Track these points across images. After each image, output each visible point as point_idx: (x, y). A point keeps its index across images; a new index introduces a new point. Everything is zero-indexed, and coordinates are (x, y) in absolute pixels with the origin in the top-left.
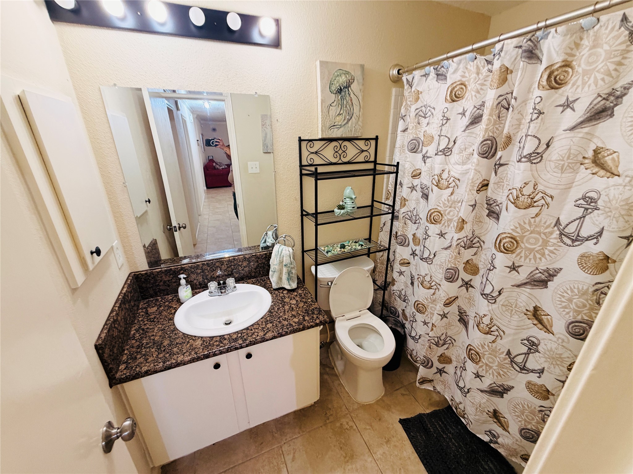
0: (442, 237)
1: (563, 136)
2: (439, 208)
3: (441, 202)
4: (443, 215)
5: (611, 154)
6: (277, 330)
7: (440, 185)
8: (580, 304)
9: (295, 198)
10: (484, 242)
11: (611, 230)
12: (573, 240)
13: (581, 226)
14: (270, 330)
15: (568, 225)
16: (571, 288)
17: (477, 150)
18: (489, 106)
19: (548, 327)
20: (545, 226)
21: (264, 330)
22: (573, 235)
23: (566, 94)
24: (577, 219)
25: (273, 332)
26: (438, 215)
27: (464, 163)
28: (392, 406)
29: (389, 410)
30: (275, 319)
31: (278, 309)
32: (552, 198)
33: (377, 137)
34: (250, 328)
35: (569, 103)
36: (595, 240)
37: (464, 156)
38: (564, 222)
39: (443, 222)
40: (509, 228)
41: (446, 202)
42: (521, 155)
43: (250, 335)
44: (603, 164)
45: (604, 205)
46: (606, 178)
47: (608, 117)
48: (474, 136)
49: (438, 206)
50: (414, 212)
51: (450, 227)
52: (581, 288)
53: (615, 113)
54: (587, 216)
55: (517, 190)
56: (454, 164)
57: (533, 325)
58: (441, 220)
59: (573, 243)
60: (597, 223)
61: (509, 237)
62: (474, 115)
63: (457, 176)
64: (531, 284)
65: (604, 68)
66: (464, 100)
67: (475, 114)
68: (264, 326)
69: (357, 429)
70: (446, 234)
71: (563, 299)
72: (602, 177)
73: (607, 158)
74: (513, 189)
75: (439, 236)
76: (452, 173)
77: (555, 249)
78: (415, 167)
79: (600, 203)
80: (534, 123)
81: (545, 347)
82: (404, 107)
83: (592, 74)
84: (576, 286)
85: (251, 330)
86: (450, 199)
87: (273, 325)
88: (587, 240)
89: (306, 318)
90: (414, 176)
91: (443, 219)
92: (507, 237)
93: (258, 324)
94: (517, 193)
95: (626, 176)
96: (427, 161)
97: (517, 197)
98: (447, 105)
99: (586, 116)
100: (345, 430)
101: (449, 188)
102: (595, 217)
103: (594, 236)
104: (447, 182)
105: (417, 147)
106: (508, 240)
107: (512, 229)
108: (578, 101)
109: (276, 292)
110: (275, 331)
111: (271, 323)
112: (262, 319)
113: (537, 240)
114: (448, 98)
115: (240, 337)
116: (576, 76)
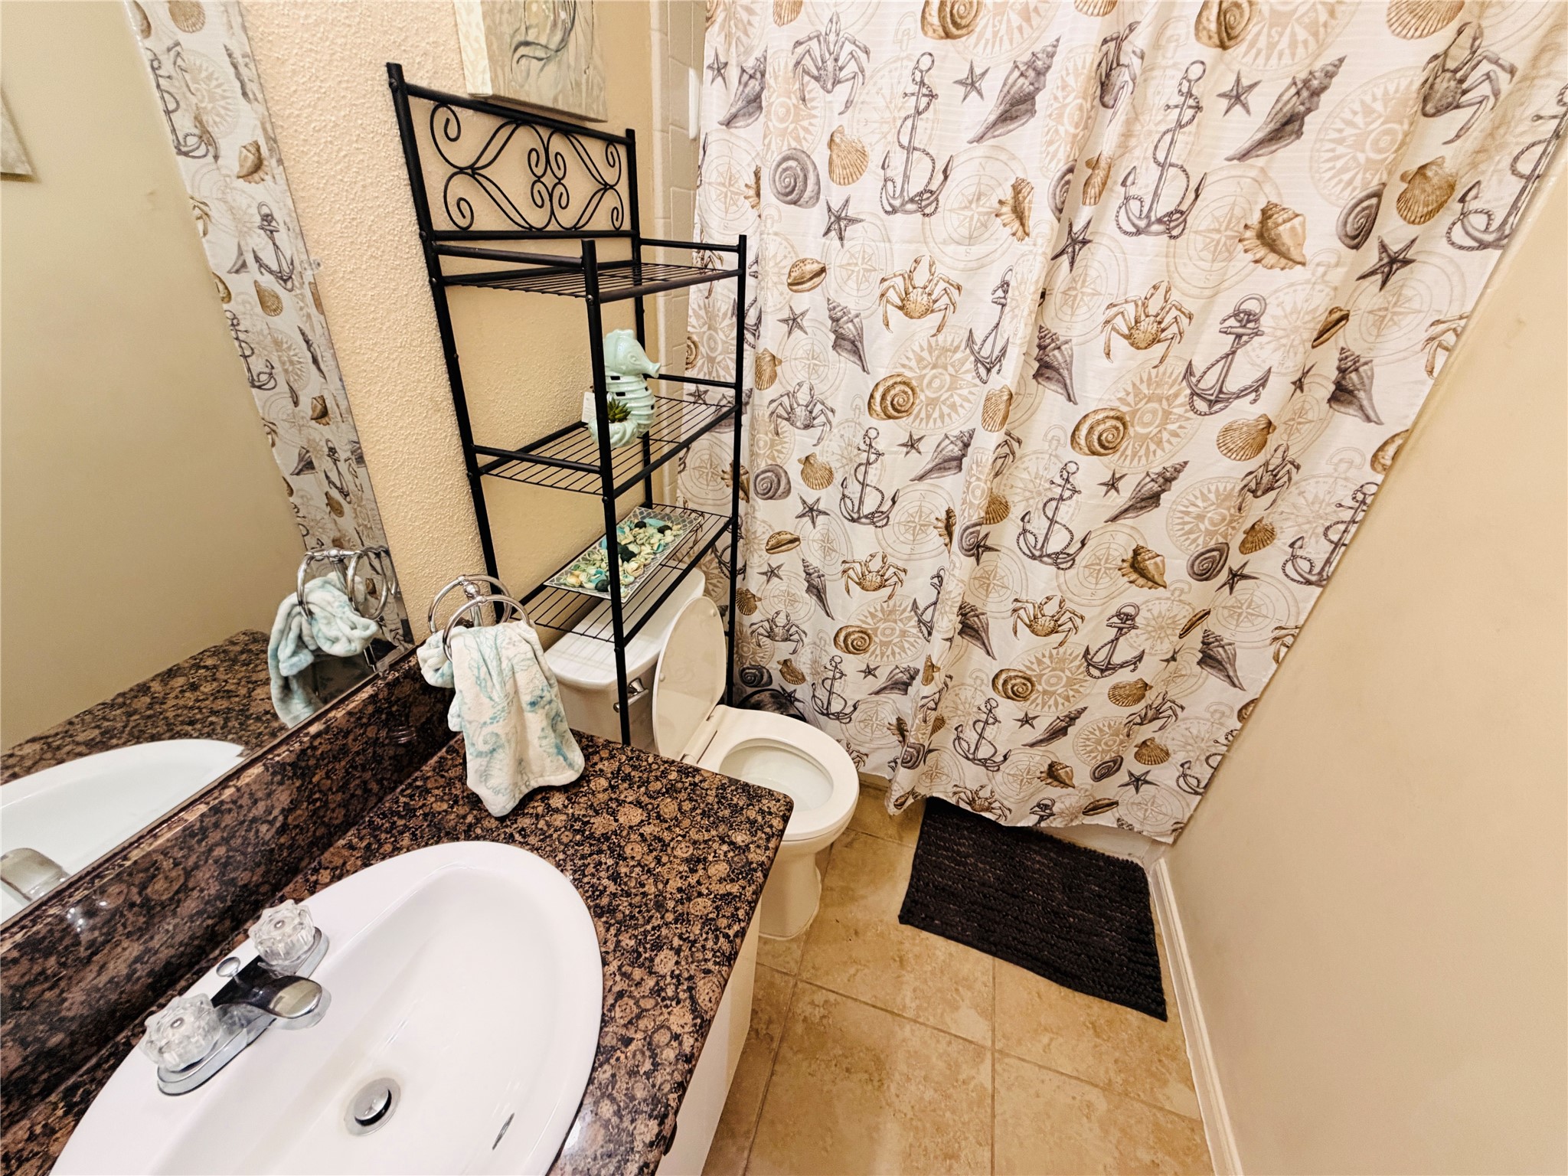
0: (914, 451)
1: (1225, 174)
2: (908, 374)
3: (911, 355)
4: (918, 390)
5: (1290, 219)
6: (709, 955)
7: (910, 306)
8: (1217, 518)
9: (431, 399)
10: (1019, 442)
11: (1284, 371)
12: (1211, 401)
13: (1227, 371)
14: (690, 978)
15: (1205, 373)
16: (1202, 493)
17: (1051, 200)
18: (1083, 67)
19: (1157, 578)
20: (1170, 381)
21: (670, 992)
22: (1211, 392)
23: (1236, 67)
24: (1222, 358)
25: (707, 972)
26: (905, 393)
27: (971, 240)
28: (852, 885)
29: (853, 899)
30: (655, 922)
31: (615, 878)
32: (1190, 318)
33: (630, 133)
34: (609, 1041)
35: (1240, 91)
36: (1254, 394)
37: (976, 217)
38: (1199, 368)
39: (916, 409)
40: (1113, 397)
41: (925, 354)
42: (1148, 216)
43: (647, 1066)
44: (1274, 241)
45: (1274, 325)
46: (1278, 269)
47: (1293, 137)
48: (1004, 157)
49: (904, 366)
50: (799, 395)
51: (932, 421)
52: (1221, 489)
53: (1305, 129)
54: (1239, 351)
55: (1137, 305)
56: (944, 242)
57: (1128, 585)
58: (913, 404)
59: (1210, 407)
60: (1258, 361)
61: (1113, 418)
62: (1012, 92)
63: (956, 278)
64: (1136, 508)
65: (1310, 14)
66: (973, 37)
67: (1015, 88)
68: (651, 982)
69: (839, 998)
70: (923, 441)
71: (1187, 519)
72: (1271, 267)
73: (1281, 228)
74: (1126, 302)
75: (905, 449)
76: (940, 270)
77: (1181, 427)
78: (797, 256)
79: (1266, 322)
80: (1184, 133)
81: (1149, 615)
82: (722, 27)
83: (1285, 28)
84: (1213, 488)
85: (627, 1041)
86: (933, 345)
87: (678, 951)
88: (1238, 397)
89: (740, 838)
90: (795, 284)
91: (917, 401)
92: (1107, 417)
93: (620, 995)
94: (1137, 311)
95: (1318, 265)
96: (847, 234)
97: (1136, 322)
98: (932, 44)
99: (1268, 129)
100: (820, 1023)
101: (932, 311)
102: (1254, 350)
103: (1251, 387)
104: (925, 296)
105: (800, 184)
106: (1110, 423)
107: (1120, 399)
108: (1256, 90)
109: (525, 822)
110: (710, 965)
111: (658, 947)
112: (605, 963)
113: (1154, 413)
114: (934, 20)
115: (618, 1113)
116: (1258, 23)
